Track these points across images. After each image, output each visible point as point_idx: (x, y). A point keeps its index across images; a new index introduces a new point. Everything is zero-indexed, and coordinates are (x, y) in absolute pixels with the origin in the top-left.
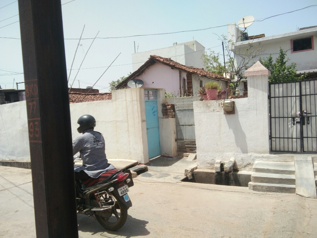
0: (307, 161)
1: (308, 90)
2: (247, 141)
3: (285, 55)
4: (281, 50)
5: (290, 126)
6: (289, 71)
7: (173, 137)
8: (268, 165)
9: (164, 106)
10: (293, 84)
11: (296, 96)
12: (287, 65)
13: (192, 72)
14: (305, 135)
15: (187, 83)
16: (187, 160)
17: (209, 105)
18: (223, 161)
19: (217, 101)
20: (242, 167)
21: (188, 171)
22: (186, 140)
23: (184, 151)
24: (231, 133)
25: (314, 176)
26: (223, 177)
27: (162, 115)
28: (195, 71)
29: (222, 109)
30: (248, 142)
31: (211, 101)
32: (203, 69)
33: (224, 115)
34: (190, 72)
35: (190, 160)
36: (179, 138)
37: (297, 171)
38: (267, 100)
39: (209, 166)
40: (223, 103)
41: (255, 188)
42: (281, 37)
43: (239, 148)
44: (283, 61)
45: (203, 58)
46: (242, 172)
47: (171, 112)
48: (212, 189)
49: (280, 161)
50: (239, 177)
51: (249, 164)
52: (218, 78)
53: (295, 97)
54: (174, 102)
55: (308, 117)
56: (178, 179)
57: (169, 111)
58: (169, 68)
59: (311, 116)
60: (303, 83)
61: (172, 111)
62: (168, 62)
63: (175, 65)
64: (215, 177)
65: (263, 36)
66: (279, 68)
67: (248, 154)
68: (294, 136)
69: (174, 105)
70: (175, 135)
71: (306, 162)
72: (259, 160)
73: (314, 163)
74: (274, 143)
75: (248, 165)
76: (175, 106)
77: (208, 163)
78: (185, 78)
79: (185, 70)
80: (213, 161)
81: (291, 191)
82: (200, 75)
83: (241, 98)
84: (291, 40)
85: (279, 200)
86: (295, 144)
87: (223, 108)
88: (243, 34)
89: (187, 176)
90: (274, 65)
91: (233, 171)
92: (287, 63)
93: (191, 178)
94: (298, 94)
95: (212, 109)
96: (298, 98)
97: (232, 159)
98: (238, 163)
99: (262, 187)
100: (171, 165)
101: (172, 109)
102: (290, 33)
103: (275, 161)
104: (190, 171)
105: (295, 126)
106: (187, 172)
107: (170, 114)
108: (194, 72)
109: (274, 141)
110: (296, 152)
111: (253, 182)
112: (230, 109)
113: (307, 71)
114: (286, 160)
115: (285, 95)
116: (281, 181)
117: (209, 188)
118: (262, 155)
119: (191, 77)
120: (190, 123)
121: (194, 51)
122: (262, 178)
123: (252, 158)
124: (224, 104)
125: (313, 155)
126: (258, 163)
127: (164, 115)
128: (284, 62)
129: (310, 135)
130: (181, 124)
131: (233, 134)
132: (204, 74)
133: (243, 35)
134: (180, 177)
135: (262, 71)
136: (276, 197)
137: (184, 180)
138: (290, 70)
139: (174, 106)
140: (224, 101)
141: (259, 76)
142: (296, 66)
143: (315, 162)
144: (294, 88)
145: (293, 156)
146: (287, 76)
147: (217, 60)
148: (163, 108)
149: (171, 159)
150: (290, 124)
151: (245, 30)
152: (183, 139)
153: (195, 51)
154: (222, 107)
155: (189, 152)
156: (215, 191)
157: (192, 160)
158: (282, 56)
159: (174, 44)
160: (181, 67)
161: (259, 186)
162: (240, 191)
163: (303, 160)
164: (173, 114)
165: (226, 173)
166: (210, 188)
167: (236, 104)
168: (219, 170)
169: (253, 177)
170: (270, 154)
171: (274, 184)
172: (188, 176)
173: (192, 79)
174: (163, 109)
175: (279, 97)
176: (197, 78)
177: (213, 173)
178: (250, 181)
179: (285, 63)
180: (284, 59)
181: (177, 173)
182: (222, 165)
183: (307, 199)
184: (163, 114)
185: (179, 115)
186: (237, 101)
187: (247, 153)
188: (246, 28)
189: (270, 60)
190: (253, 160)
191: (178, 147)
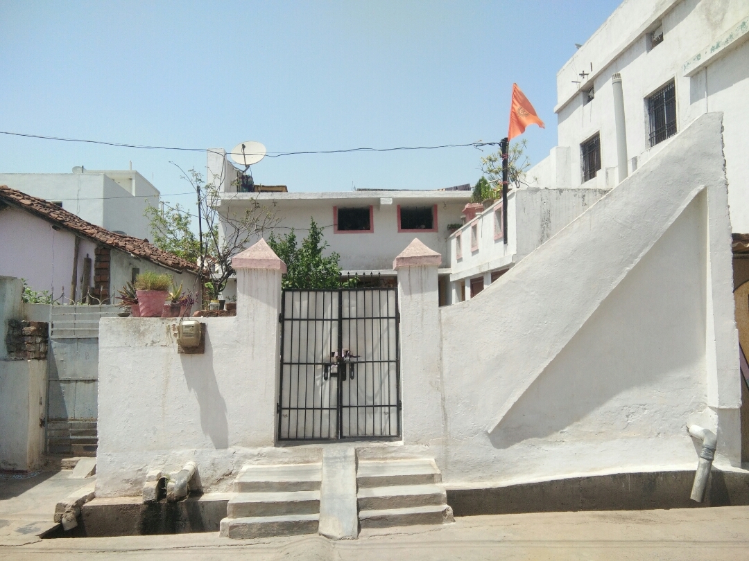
0: (345, 457)
1: (353, 309)
2: (227, 418)
3: (320, 235)
4: (313, 223)
5: (318, 383)
6: (326, 269)
7: (34, 414)
8: (268, 472)
9: (15, 325)
10: (328, 295)
11: (331, 320)
12: (324, 255)
13: (113, 243)
14: (345, 402)
15: (96, 269)
16: (70, 477)
17: (142, 329)
18: (167, 473)
19: (165, 321)
20: (212, 484)
21: (65, 506)
22: (72, 422)
23: (65, 453)
24: (192, 399)
25: (355, 489)
26: (163, 513)
27: (6, 352)
28: (121, 244)
29: (175, 340)
30: (230, 421)
31: (148, 318)
32: (146, 241)
33: (179, 355)
34: (105, 243)
35: (79, 477)
36: (53, 415)
37: (325, 482)
38: (276, 325)
39: (128, 489)
40: (177, 325)
41: (234, 532)
42: (316, 198)
43: (209, 437)
44: (316, 246)
45: (149, 214)
46: (211, 496)
47: (36, 343)
48: (126, 548)
49: (294, 462)
50: (201, 509)
51: (227, 475)
52: (180, 266)
53: (329, 322)
54: (48, 318)
55: (352, 365)
56: (31, 531)
57: (29, 339)
58: (46, 228)
59: (357, 363)
60: (345, 294)
61: (39, 340)
62: (43, 210)
63: (63, 221)
64: (142, 514)
65: (283, 189)
66: (307, 260)
67: (229, 449)
68: (326, 405)
69: (47, 325)
70: (42, 408)
71: (343, 459)
72: (251, 464)
73: (360, 462)
74: (285, 421)
75: (225, 477)
76: (50, 329)
77: (127, 481)
78: (90, 257)
79: (93, 236)
80: (139, 475)
81: (310, 527)
82: (132, 255)
83: (221, 316)
84: (335, 208)
85: (282, 553)
86: (326, 421)
87: (178, 338)
88: (243, 177)
89: (61, 522)
90: (298, 252)
91: (190, 496)
92: (323, 251)
93: (74, 524)
94: (335, 316)
95: (148, 339)
96: (335, 323)
97: (189, 466)
98: (203, 475)
99: (251, 525)
100: (16, 495)
101: (40, 336)
102: (333, 194)
103: (286, 463)
104: (73, 507)
105: (328, 382)
106: (63, 511)
107: (32, 350)
108: (117, 244)
109: (286, 416)
110: (327, 440)
111: (230, 518)
112: (193, 341)
113: (360, 273)
114: (307, 459)
115: (312, 316)
116: (291, 507)
117: (117, 548)
118: (259, 449)
119: (108, 255)
120: (88, 376)
121: (130, 194)
122: (251, 504)
123: (235, 460)
124: (179, 328)
125: (359, 445)
126: (250, 471)
127: (10, 352)
128: (318, 248)
129: (354, 402)
130: (62, 378)
131: (197, 402)
132: (143, 253)
133: (241, 180)
134: (37, 526)
135: (268, 260)
136: (277, 548)
137: (49, 535)
138: (328, 266)
139: (47, 329)
140: (182, 320)
141: (262, 270)
142: (339, 259)
143: (361, 459)
144: (329, 303)
145: (321, 449)
146: (323, 278)
147: (186, 224)
148: (11, 331)
149: (20, 477)
150: (318, 379)
151: (246, 170)
152: (65, 420)
153: (134, 195)
154: (175, 335)
155: (80, 456)
156: (135, 552)
157: (84, 477)
158: (315, 236)
159: (75, 168)
160: (81, 228)
161: (244, 525)
162: (198, 544)
163: (338, 456)
164: (42, 350)
165: (169, 501)
166: (122, 547)
167: (209, 329)
168: (153, 497)
169: (233, 504)
170: (275, 446)
171: (276, 517)
172: (64, 520)
173: (109, 262)
174: (9, 335)
175: (300, 320)
176: (126, 262)
177: (137, 505)
178: (225, 515)
179: (320, 250)
180: (318, 242)
181: (29, 515)
182: (162, 482)
183: (338, 542)
184: (8, 348)
185: (59, 351)
186: (211, 322)
187: (226, 447)
188: (248, 166)
189: (292, 240)
190: (239, 464)
191: (46, 441)
